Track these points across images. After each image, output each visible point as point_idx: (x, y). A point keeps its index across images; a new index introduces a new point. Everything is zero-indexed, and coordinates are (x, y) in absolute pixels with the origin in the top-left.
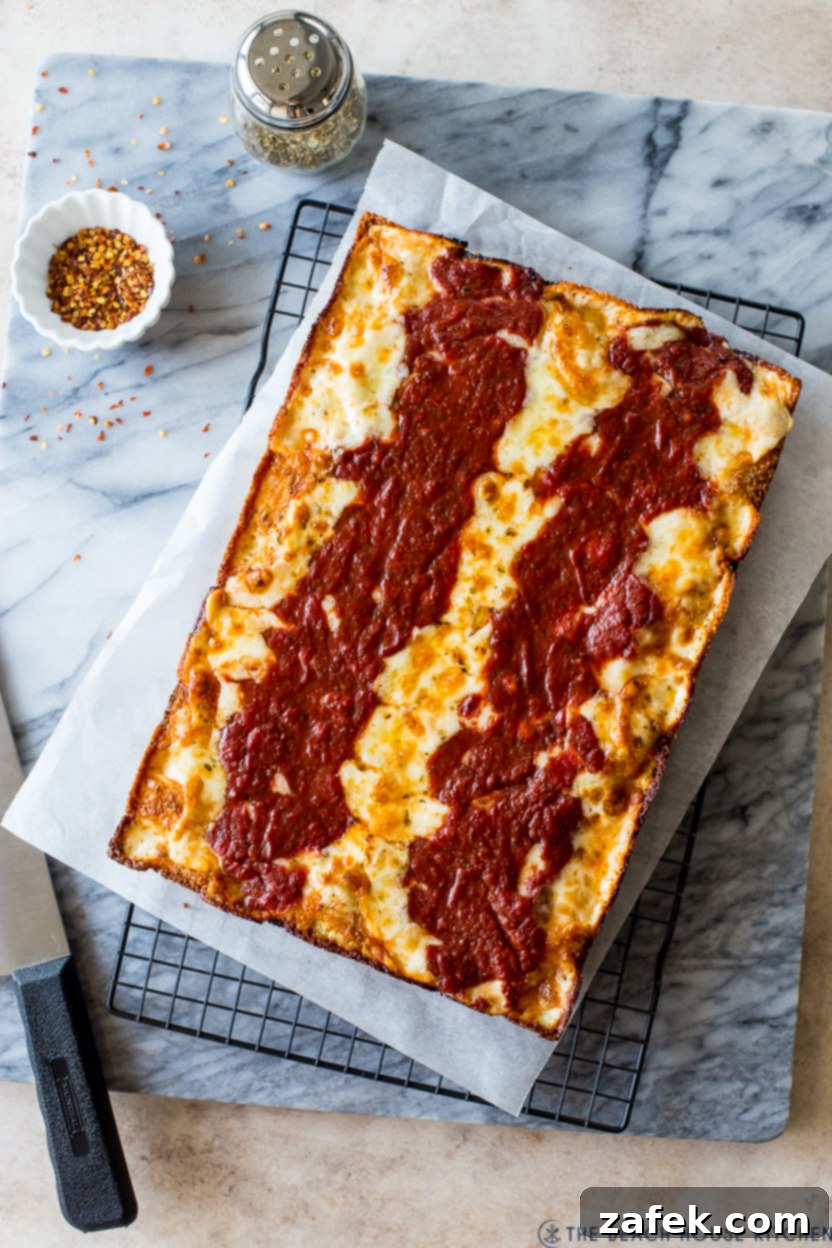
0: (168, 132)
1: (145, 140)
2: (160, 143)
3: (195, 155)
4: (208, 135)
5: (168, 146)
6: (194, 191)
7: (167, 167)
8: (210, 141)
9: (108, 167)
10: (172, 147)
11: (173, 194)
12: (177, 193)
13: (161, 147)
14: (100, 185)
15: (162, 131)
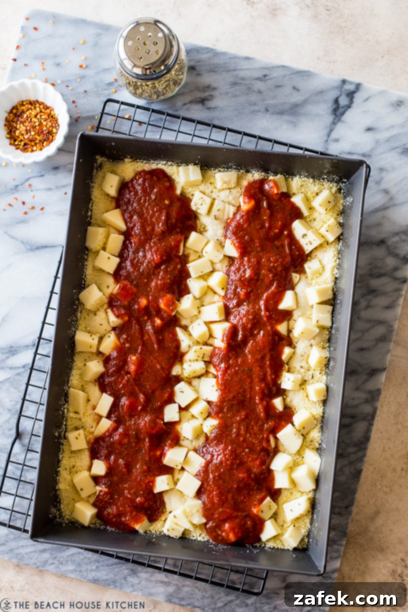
0: (86, 59)
1: (73, 61)
2: (80, 64)
3: (97, 73)
4: (106, 64)
5: (84, 66)
6: (94, 92)
7: (83, 77)
8: (107, 67)
9: (53, 72)
10: (87, 67)
11: (83, 92)
12: (85, 91)
13: (81, 66)
14: (46, 81)
15: (83, 58)
